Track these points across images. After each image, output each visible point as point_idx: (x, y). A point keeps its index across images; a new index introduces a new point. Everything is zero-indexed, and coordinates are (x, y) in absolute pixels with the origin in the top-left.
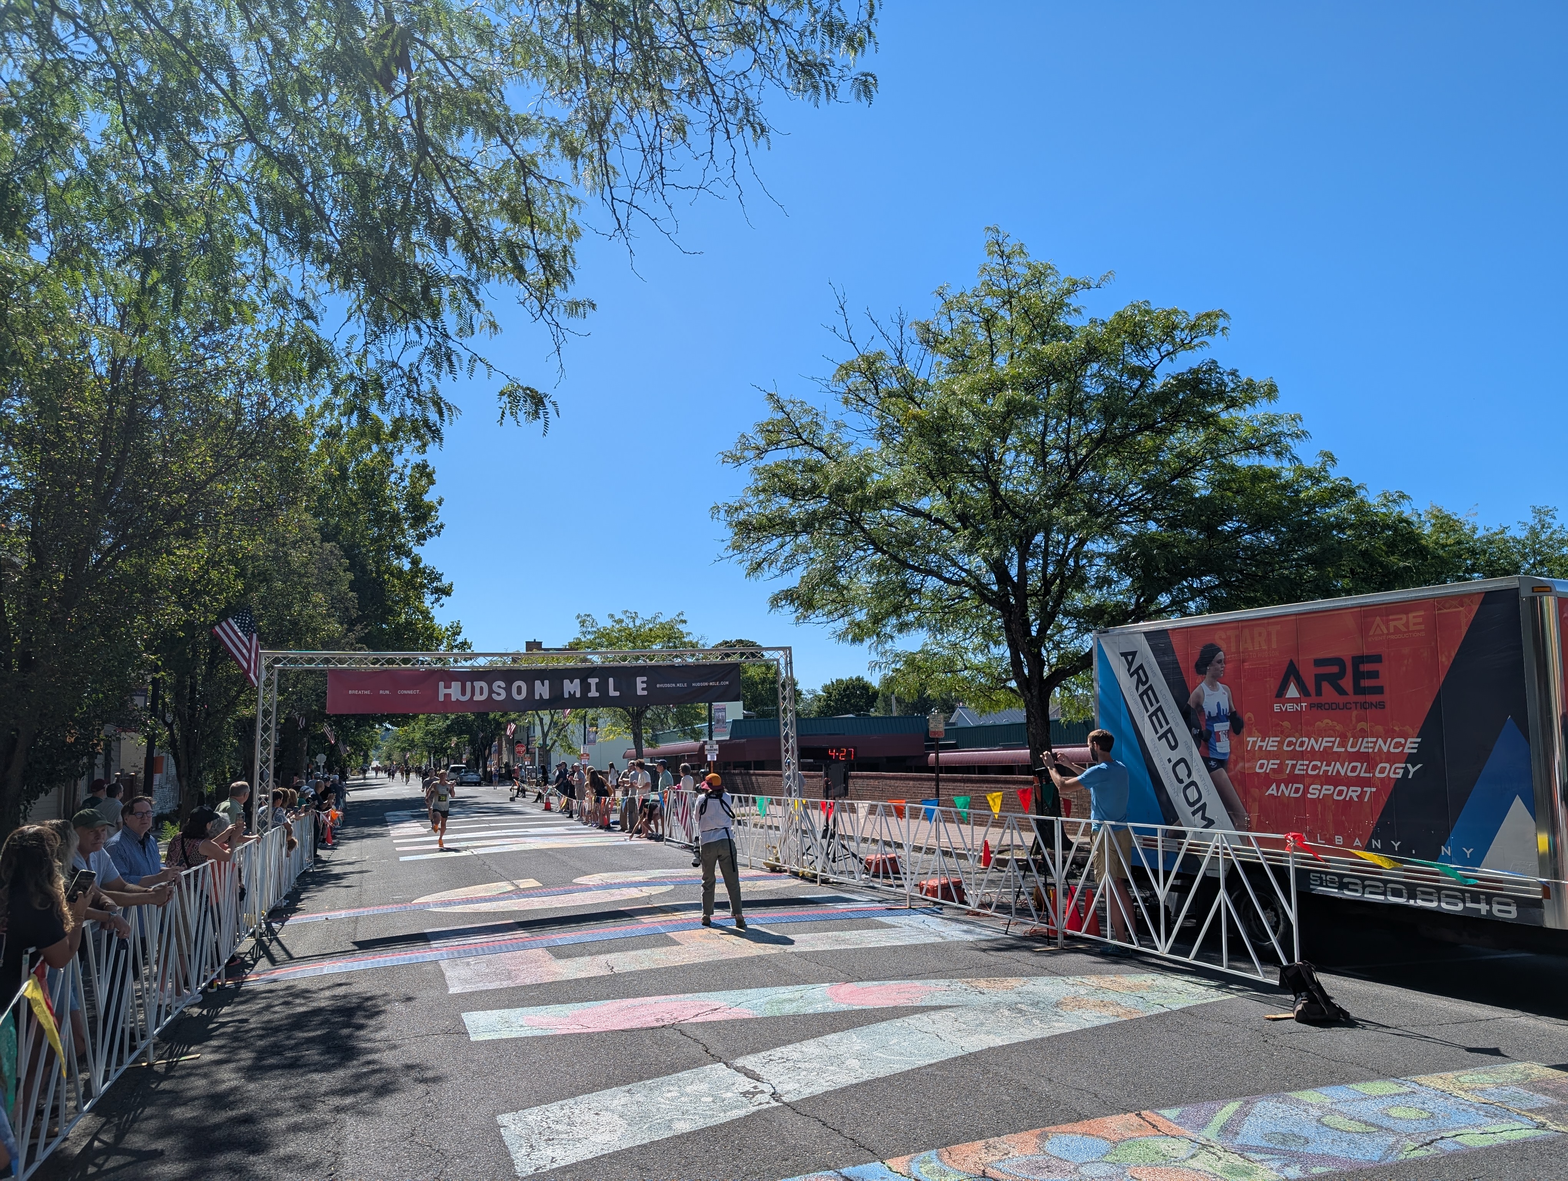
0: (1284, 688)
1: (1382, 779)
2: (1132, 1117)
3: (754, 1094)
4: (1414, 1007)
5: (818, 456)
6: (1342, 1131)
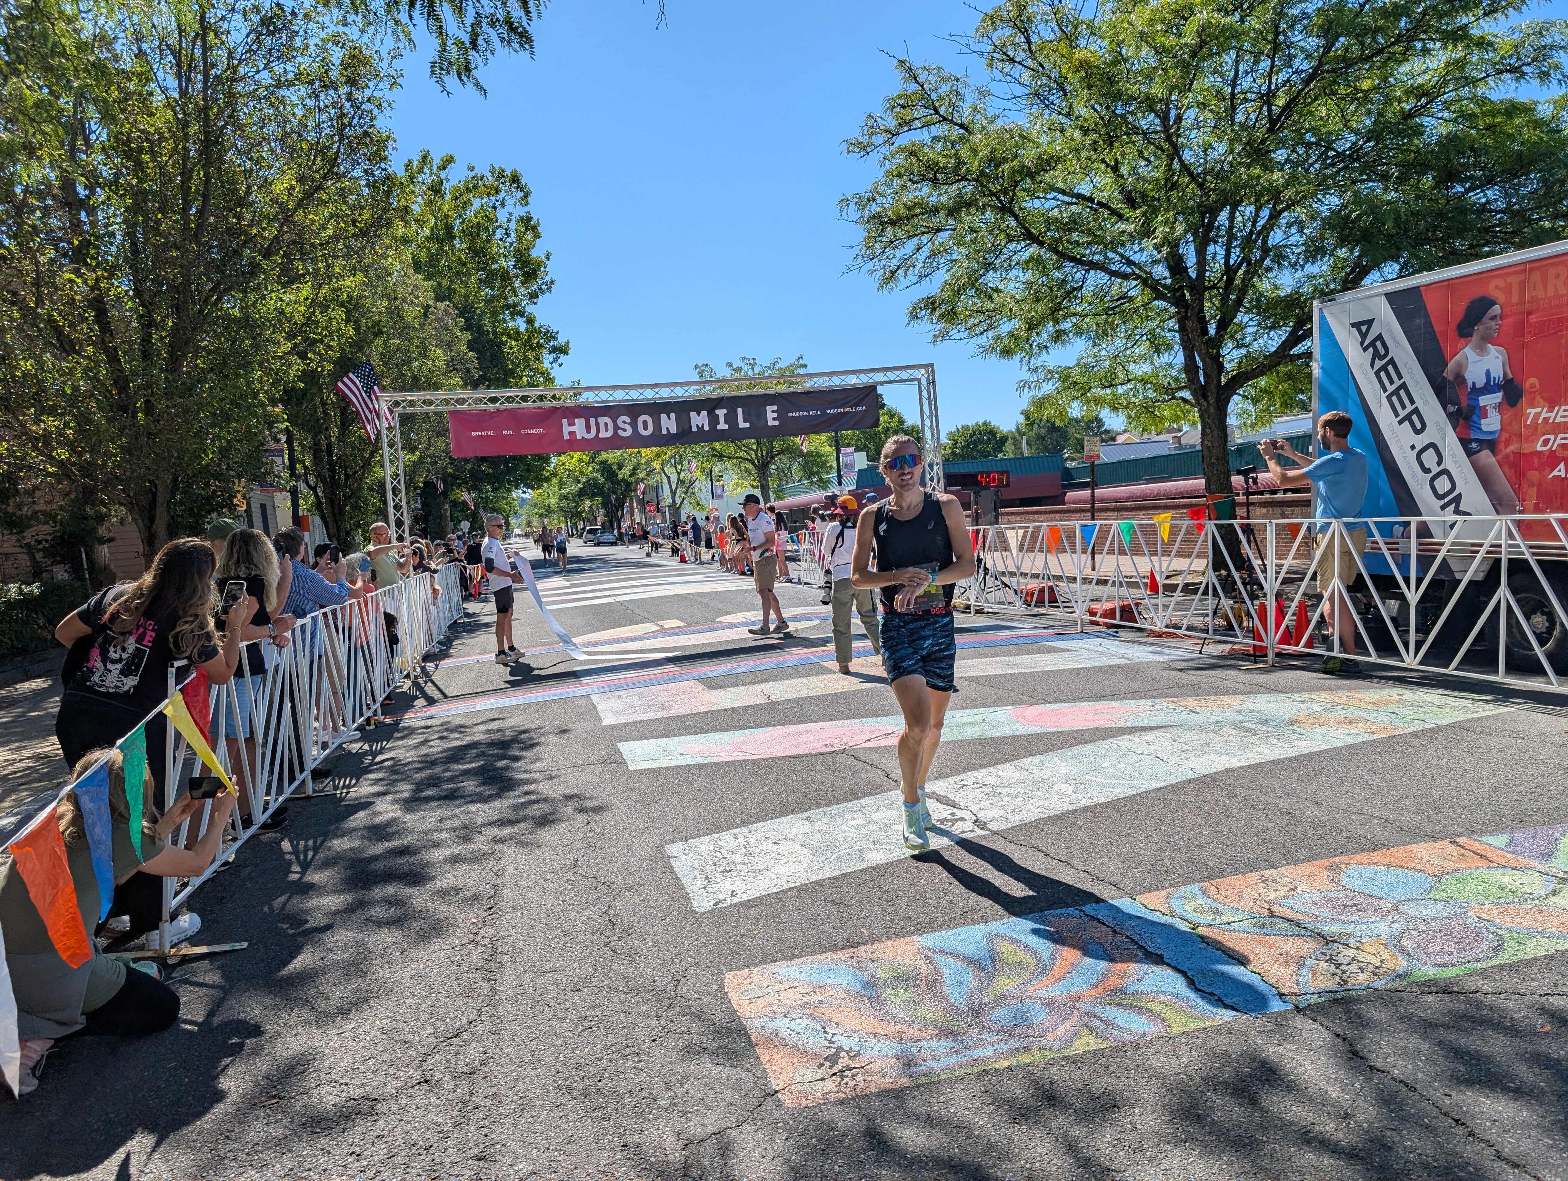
2: (1448, 847)
3: (954, 822)
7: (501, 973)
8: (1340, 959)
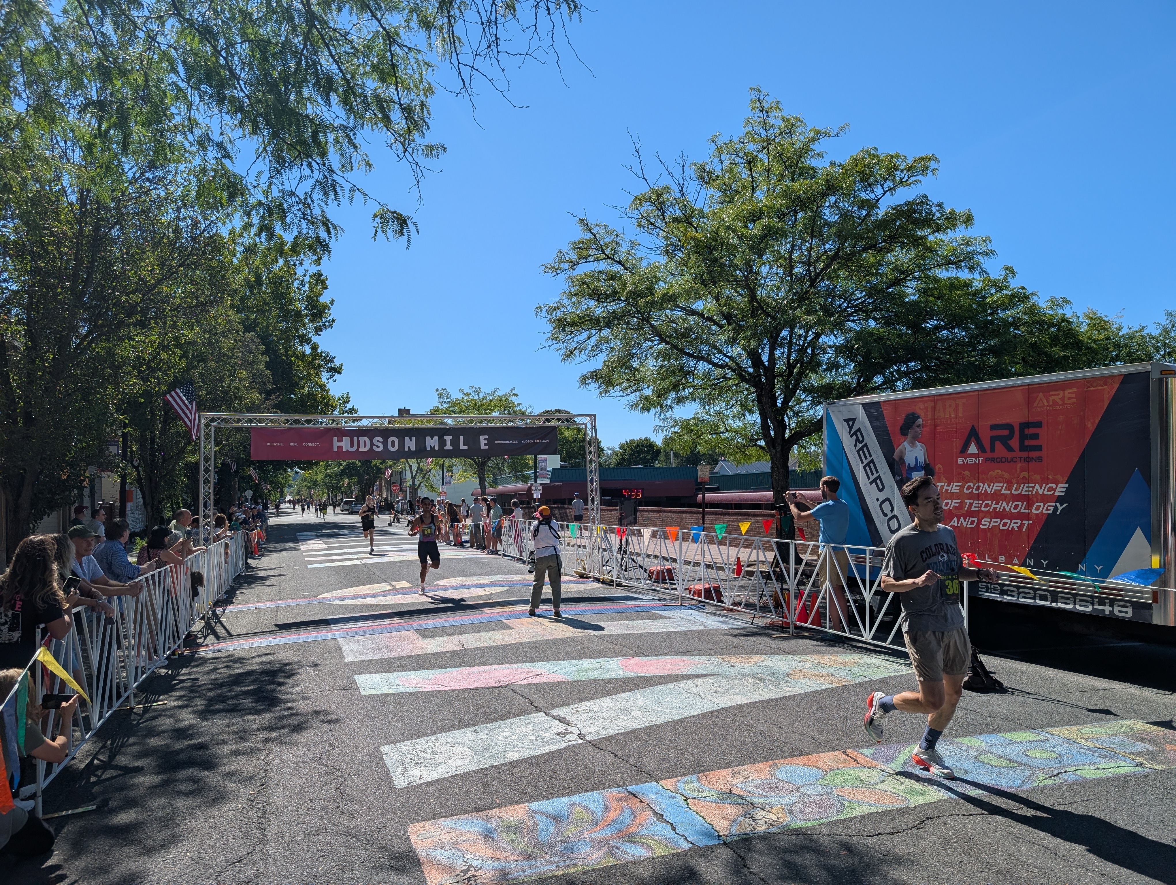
0: (966, 446)
1: (1037, 515)
2: (839, 754)
3: (565, 734)
4: (1051, 680)
5: (619, 268)
6: (992, 766)
7: (270, 825)
8: (757, 817)
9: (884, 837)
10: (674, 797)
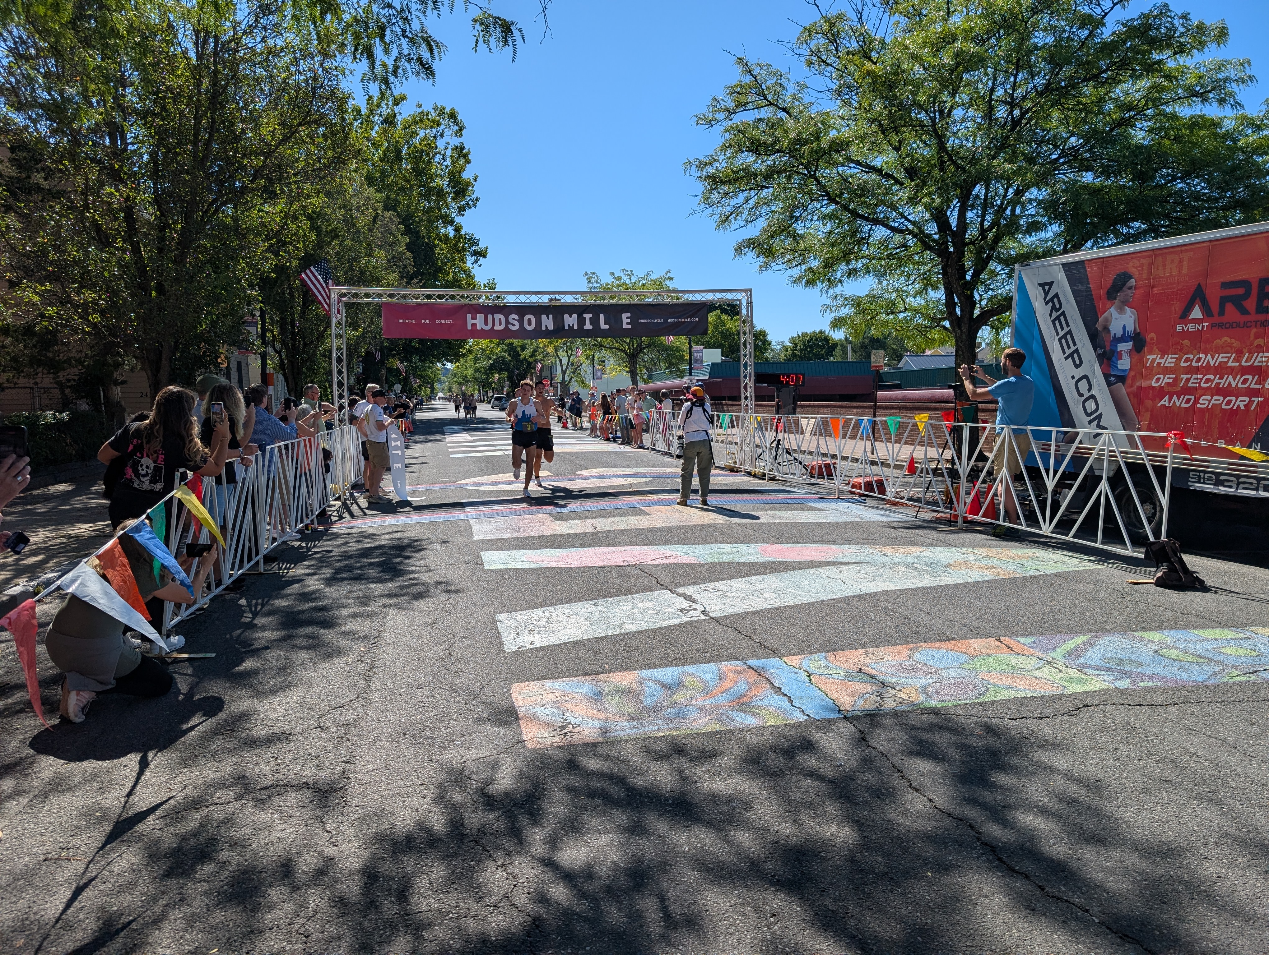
0: (1188, 309)
2: (993, 642)
3: (688, 610)
5: (784, 115)
6: (1175, 660)
7: (376, 678)
8: (886, 695)
9: (1029, 721)
10: (796, 673)
